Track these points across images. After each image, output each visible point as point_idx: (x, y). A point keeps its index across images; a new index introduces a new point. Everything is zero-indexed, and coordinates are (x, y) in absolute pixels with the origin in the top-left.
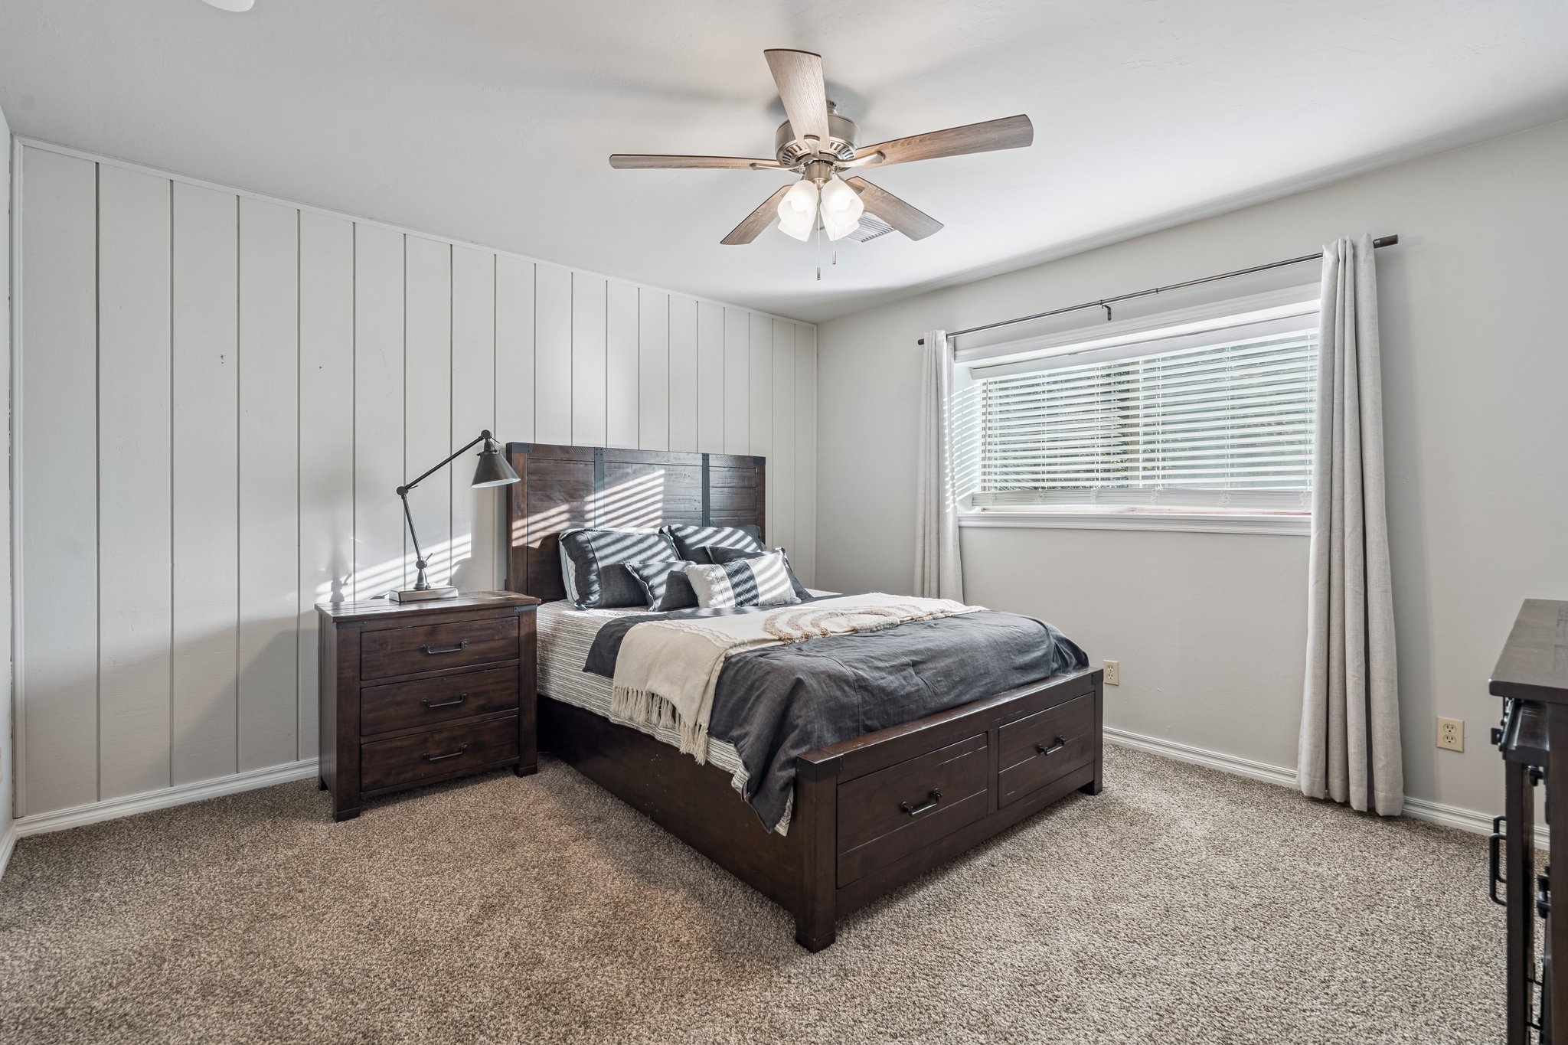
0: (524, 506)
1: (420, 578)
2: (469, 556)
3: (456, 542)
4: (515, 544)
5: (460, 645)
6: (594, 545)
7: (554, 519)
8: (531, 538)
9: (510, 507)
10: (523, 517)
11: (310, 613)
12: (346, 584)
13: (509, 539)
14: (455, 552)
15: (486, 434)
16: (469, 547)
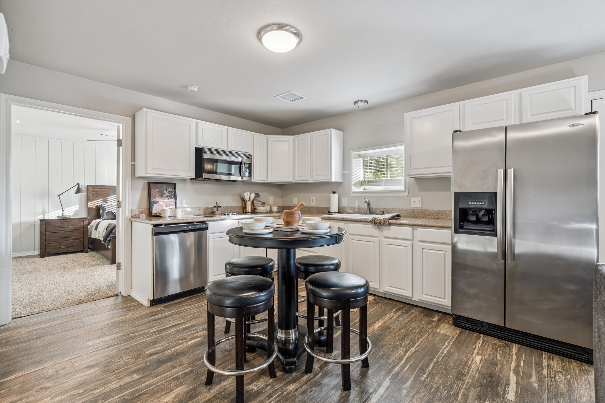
0: (91, 199)
1: (63, 214)
2: (78, 210)
3: (74, 207)
4: (88, 207)
5: (69, 226)
6: (106, 207)
7: (99, 202)
8: (93, 206)
9: (88, 200)
10: (91, 201)
11: (37, 221)
12: (46, 215)
13: (87, 206)
14: (74, 209)
15: (78, 184)
16: (78, 208)
